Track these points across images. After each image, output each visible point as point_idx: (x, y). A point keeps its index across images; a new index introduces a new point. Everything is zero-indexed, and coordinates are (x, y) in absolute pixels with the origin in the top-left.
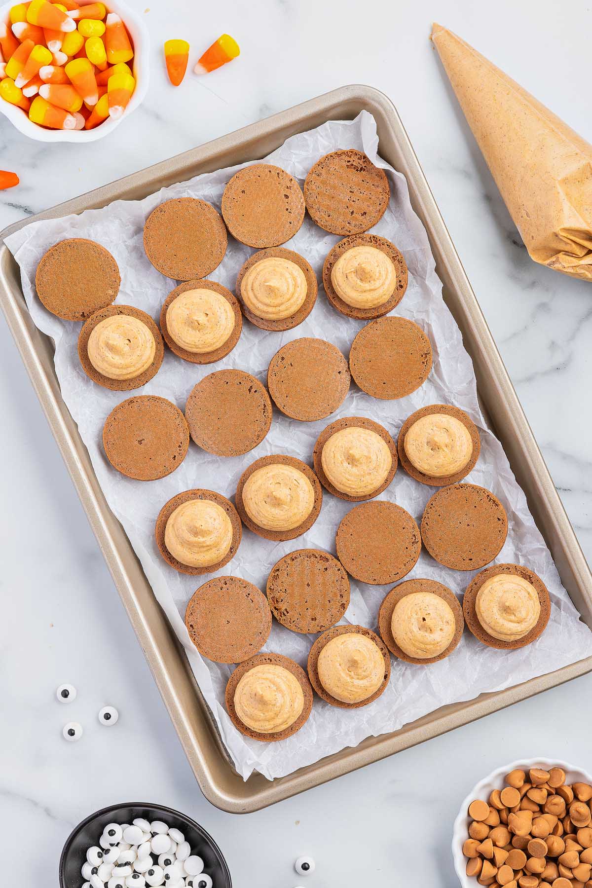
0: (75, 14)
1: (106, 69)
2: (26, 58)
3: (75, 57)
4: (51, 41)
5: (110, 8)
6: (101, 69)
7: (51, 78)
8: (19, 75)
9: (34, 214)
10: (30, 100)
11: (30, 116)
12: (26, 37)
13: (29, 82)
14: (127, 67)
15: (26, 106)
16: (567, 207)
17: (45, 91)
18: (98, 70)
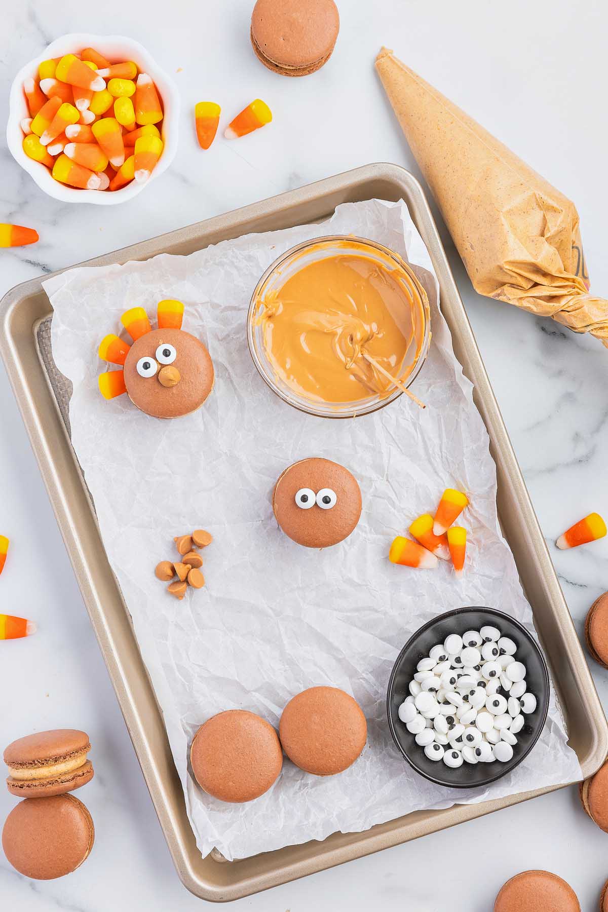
0: (105, 72)
1: (135, 130)
2: (52, 115)
3: (102, 116)
4: (79, 99)
5: (142, 68)
6: (129, 129)
7: (77, 137)
8: (44, 133)
9: (52, 273)
10: (55, 158)
11: (54, 174)
12: (54, 94)
13: (55, 139)
14: (155, 129)
15: (50, 164)
16: (512, 240)
17: (70, 150)
18: (126, 131)
